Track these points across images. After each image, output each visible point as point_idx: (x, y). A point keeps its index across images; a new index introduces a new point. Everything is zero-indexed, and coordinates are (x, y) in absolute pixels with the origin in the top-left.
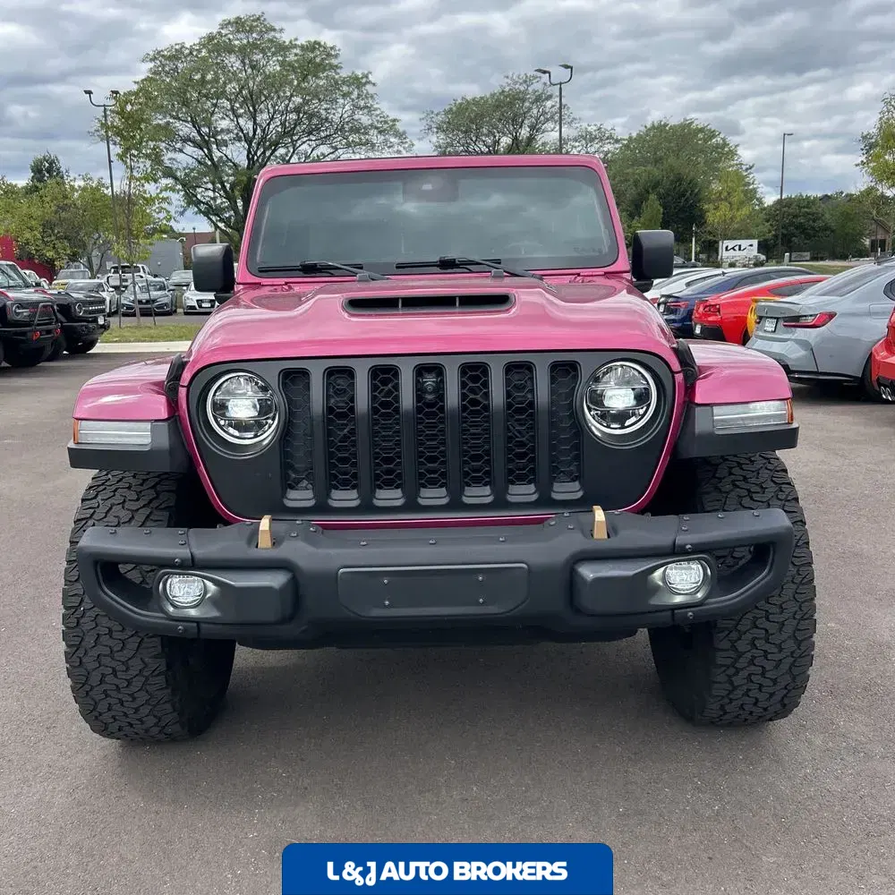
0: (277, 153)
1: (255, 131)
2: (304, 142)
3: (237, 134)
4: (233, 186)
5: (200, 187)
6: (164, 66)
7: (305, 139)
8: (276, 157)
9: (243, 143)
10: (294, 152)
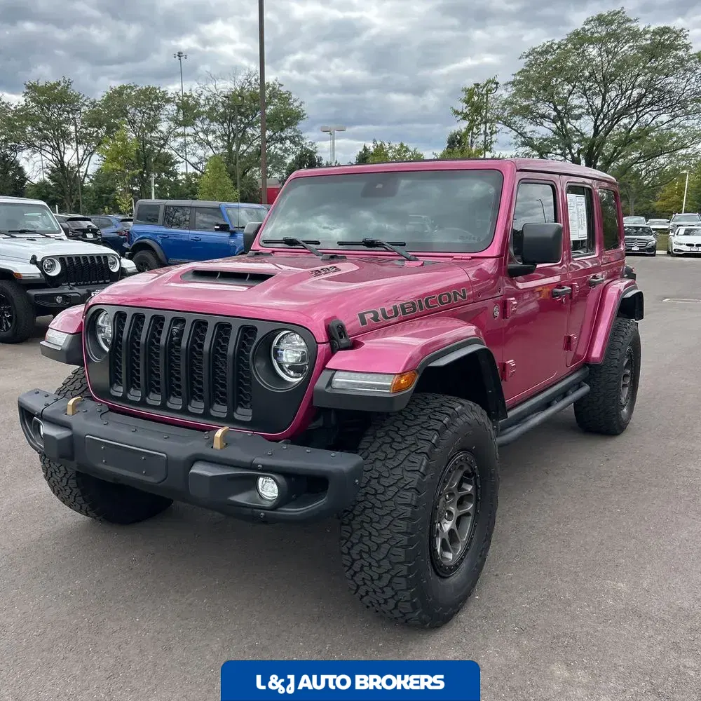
0: (621, 123)
1: (603, 106)
2: (647, 112)
3: (587, 110)
4: (579, 152)
5: (550, 153)
6: (536, 60)
7: (648, 110)
8: (620, 126)
9: (592, 116)
10: (637, 121)
